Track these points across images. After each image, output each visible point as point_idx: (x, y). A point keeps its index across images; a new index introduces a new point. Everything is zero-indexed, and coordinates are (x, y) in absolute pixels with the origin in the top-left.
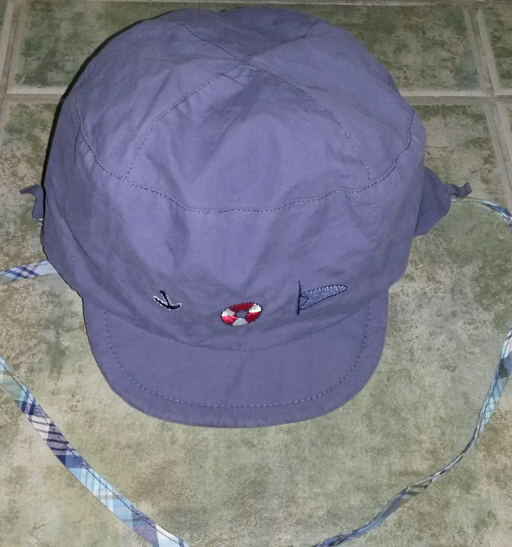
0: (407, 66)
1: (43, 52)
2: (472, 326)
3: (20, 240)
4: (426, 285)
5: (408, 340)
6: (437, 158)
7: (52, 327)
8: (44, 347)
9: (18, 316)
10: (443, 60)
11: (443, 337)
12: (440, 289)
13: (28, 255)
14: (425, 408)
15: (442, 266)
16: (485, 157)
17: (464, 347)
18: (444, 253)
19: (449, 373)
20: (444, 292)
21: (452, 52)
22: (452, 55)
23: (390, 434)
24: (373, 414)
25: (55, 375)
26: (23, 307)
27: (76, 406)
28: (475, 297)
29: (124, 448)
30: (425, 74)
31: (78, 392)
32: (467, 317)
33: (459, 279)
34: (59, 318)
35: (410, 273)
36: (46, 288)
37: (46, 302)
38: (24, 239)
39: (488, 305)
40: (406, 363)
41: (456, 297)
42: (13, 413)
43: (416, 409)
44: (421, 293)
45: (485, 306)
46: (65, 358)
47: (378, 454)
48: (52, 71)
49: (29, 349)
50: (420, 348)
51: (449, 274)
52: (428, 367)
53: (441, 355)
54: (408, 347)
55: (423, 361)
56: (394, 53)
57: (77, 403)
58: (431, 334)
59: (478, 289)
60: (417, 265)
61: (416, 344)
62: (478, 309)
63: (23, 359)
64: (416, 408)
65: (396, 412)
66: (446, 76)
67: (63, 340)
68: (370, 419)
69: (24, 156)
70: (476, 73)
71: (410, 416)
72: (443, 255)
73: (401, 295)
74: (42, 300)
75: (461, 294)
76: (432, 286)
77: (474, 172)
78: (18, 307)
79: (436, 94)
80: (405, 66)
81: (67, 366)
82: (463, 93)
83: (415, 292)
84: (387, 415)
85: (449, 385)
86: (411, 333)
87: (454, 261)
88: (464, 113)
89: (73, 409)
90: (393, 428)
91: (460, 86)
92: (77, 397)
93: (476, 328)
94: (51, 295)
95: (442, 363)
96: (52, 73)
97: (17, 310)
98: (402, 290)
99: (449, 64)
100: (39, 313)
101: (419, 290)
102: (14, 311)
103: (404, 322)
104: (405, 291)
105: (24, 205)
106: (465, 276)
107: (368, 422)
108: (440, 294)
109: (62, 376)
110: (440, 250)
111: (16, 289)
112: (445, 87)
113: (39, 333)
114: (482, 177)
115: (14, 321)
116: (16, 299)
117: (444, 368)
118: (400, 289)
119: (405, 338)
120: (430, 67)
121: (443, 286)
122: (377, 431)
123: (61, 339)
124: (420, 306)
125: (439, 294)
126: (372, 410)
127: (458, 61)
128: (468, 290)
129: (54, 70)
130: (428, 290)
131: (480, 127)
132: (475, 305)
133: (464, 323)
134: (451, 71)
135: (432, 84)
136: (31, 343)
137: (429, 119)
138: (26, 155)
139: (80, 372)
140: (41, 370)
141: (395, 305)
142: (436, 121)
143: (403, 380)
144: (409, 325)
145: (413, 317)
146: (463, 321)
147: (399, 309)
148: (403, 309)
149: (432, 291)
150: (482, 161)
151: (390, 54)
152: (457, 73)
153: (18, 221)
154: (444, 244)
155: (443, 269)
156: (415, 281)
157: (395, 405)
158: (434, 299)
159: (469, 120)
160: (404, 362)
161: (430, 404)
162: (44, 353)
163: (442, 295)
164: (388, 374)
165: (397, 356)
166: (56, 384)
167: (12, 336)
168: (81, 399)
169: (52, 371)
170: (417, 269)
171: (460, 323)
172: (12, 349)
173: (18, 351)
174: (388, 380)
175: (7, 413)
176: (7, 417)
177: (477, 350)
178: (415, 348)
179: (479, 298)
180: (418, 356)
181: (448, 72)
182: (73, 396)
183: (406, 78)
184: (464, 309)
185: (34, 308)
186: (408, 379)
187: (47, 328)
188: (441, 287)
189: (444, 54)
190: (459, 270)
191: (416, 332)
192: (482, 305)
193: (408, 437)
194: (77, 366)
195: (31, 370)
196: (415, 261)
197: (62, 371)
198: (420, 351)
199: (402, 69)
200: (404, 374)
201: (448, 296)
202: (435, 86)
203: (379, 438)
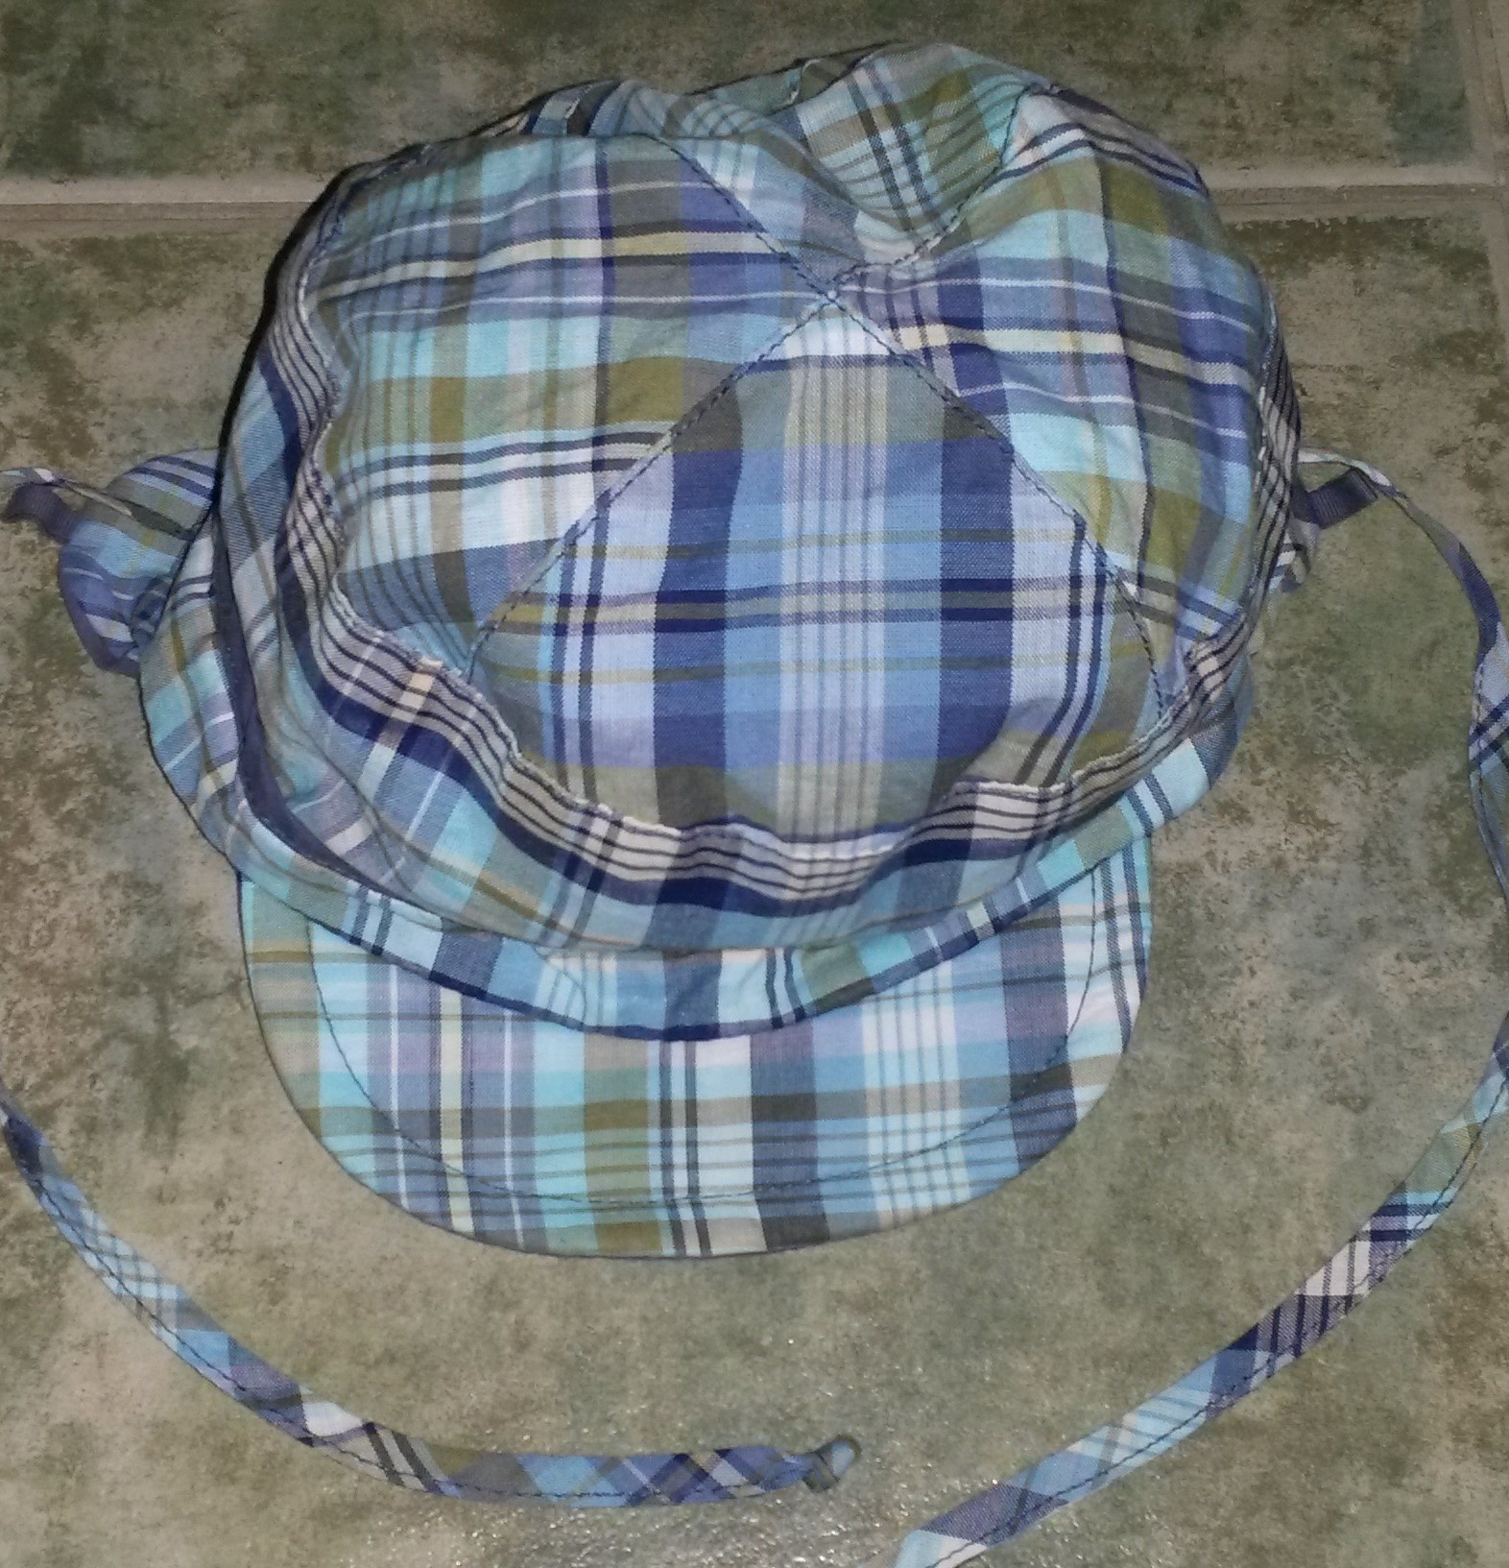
0: (1240, 81)
1: (62, 56)
2: (1423, 966)
3: (29, 707)
4: (1282, 837)
5: (1224, 1015)
6: (1328, 405)
7: (144, 989)
8: (122, 1053)
9: (40, 955)
10: (1356, 57)
11: (1331, 1003)
12: (1327, 847)
13: (57, 755)
14: (1274, 1225)
15: (1335, 770)
16: (1480, 399)
17: (1395, 1032)
18: (1344, 728)
19: (1349, 1118)
20: (1338, 859)
21: (1389, 30)
22: (1387, 39)
23: (1167, 1308)
24: (1117, 1249)
25: (161, 1139)
26: (52, 927)
27: (230, 1236)
28: (1435, 872)
29: (378, 1362)
30: (1297, 110)
31: (233, 1191)
32: (1409, 936)
33: (1388, 815)
34: (162, 959)
35: (1234, 796)
36: (119, 865)
37: (122, 911)
38: (43, 706)
39: (1472, 899)
40: (1218, 1087)
41: (1374, 873)
42: (42, 1260)
43: (1245, 1233)
44: (1267, 860)
45: (1464, 901)
46: (188, 1086)
47: (1130, 1371)
48: (93, 122)
49: (80, 1061)
50: (1262, 1037)
51: (1357, 798)
52: (1285, 1100)
53: (1327, 1061)
54: (1226, 1038)
55: (1270, 1080)
56: (1199, 33)
57: (231, 1228)
58: (1295, 995)
59: (1443, 847)
60: (1257, 769)
61: (1250, 1027)
62: (1441, 910)
63: (62, 1090)
64: (1246, 1229)
65: (1184, 1241)
66: (1365, 113)
67: (178, 1030)
68: (1106, 1262)
69: (22, 421)
70: (1460, 102)
71: (1227, 1252)
72: (1338, 734)
73: (1207, 867)
74: (109, 903)
75: (1392, 862)
76: (1303, 838)
77: (1443, 451)
78: (38, 925)
79: (1332, 178)
80: (1233, 81)
81: (197, 1111)
82: (1415, 176)
83: (1250, 858)
84: (1160, 1250)
85: (1348, 1155)
86: (1233, 991)
87: (1375, 756)
88: (1420, 246)
89: (220, 1246)
90: (1176, 1290)
91: (1410, 149)
92: (231, 1209)
93: (1435, 972)
94: (137, 885)
95: (1327, 1085)
96: (96, 129)
97: (34, 938)
98: (1210, 855)
99: (1374, 71)
100: (103, 944)
101: (1261, 851)
102: (27, 937)
103: (1214, 957)
104: (1220, 857)
105: (34, 590)
106: (1403, 802)
107: (1100, 1272)
108: (1326, 864)
109: (181, 1145)
110: (1330, 720)
111: (30, 869)
112: (1362, 155)
113: (106, 1010)
114: (1468, 468)
115: (28, 970)
116: (30, 901)
117: (1331, 1102)
118: (1205, 849)
119: (1217, 1010)
120: (1314, 83)
121: (1336, 838)
122: (1129, 1301)
123: (173, 1027)
124: (1264, 904)
125: (1323, 863)
126: (1113, 1238)
127: (1404, 58)
128: (1414, 851)
129: (101, 118)
130: (1289, 851)
131: (1469, 296)
132: (1434, 898)
133: (1398, 958)
134: (1383, 97)
135: (1318, 144)
136: (85, 1041)
137: (1306, 269)
138: (30, 419)
139: (236, 1130)
140: (118, 1125)
141: (1189, 902)
142: (1328, 275)
143: (1209, 1142)
144: (1230, 965)
145: (1243, 940)
146: (1394, 950)
147: (1198, 913)
148: (1211, 916)
149: (1300, 856)
150: (1471, 415)
151: (1186, 40)
152: (1401, 104)
153: (20, 644)
154: (1344, 698)
155: (1336, 782)
156: (1250, 821)
157: (1183, 1220)
158: (1307, 881)
159: (1434, 270)
160: (1213, 1085)
161: (1289, 1215)
162: (125, 1073)
163: (1333, 865)
164: (1165, 1124)
165: (1191, 1065)
166: (165, 1169)
167: (24, 1019)
168: (243, 1214)
169: (151, 1128)
170: (1259, 783)
171: (1385, 958)
172: (29, 1060)
173: (45, 1067)
174: (1164, 1143)
175: (24, 1260)
176: (25, 1273)
177: (1436, 1042)
178: (1246, 1038)
179: (1446, 878)
180: (1256, 1065)
181: (1370, 99)
182: (219, 1204)
183: (1234, 124)
184: (1401, 912)
185: (86, 929)
186: (1223, 1140)
187: (128, 992)
188: (1330, 840)
189: (1361, 36)
190: (1388, 785)
191: (1251, 988)
192: (1455, 897)
193: (1220, 1317)
194: (225, 1110)
195: (89, 1127)
196: (1253, 758)
197: (183, 1126)
198: (1261, 1050)
199: (1222, 93)
200: (1211, 1123)
201: (1353, 869)
202: (1326, 150)
203: (1133, 1323)
